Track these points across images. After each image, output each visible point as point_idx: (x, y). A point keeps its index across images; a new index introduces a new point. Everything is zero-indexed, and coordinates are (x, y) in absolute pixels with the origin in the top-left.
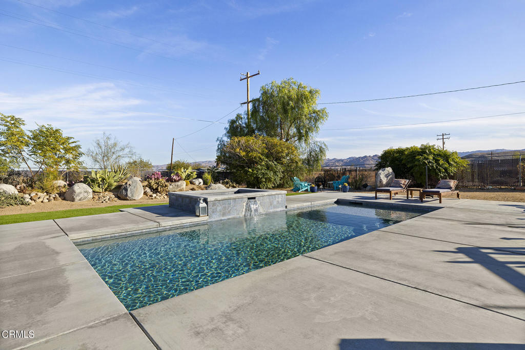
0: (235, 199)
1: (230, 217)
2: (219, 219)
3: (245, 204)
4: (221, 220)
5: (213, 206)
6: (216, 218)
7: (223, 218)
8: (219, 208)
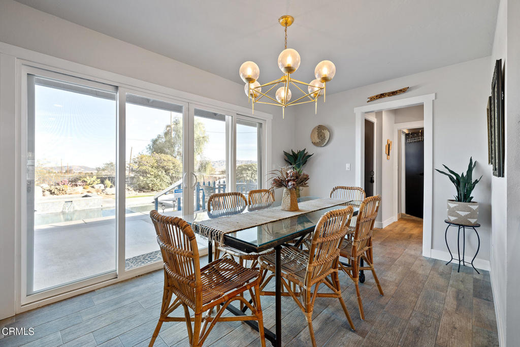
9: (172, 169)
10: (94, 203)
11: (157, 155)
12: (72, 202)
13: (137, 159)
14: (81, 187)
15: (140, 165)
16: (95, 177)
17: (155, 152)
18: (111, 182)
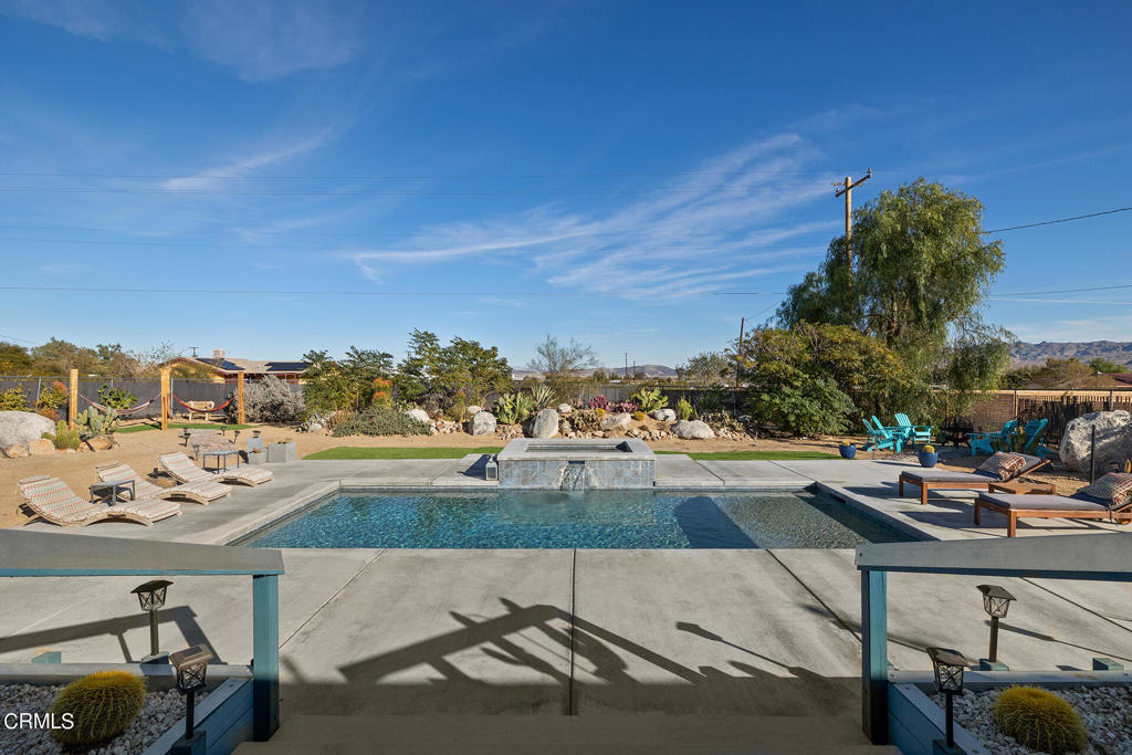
0: (545, 461)
1: (536, 486)
2: (516, 487)
3: (563, 470)
4: (519, 489)
5: (507, 467)
6: (510, 484)
7: (523, 487)
8: (516, 472)
9: (858, 370)
10: (636, 474)
11: (810, 327)
12: (583, 462)
13: (754, 343)
14: (629, 416)
15: (761, 359)
16: (657, 392)
17: (802, 321)
18: (692, 404)
